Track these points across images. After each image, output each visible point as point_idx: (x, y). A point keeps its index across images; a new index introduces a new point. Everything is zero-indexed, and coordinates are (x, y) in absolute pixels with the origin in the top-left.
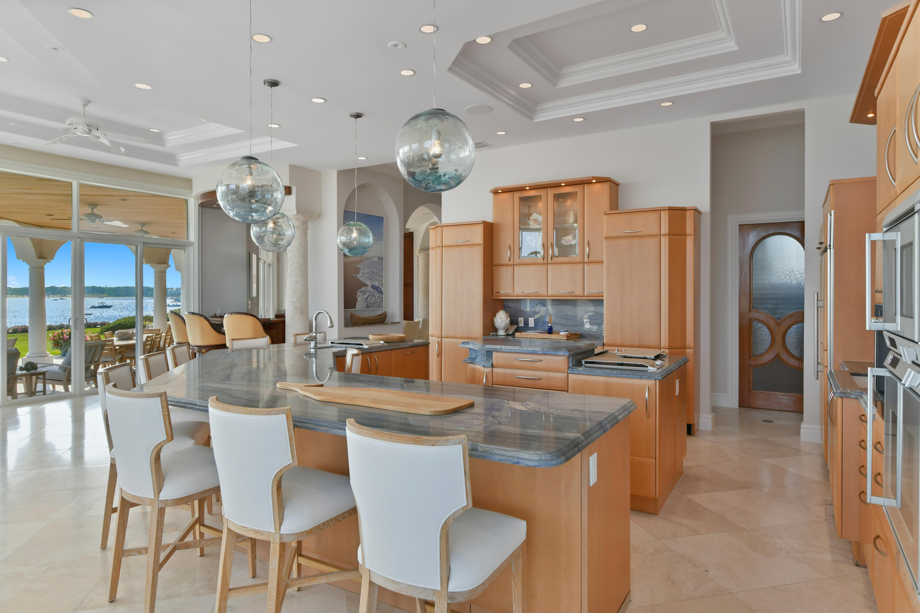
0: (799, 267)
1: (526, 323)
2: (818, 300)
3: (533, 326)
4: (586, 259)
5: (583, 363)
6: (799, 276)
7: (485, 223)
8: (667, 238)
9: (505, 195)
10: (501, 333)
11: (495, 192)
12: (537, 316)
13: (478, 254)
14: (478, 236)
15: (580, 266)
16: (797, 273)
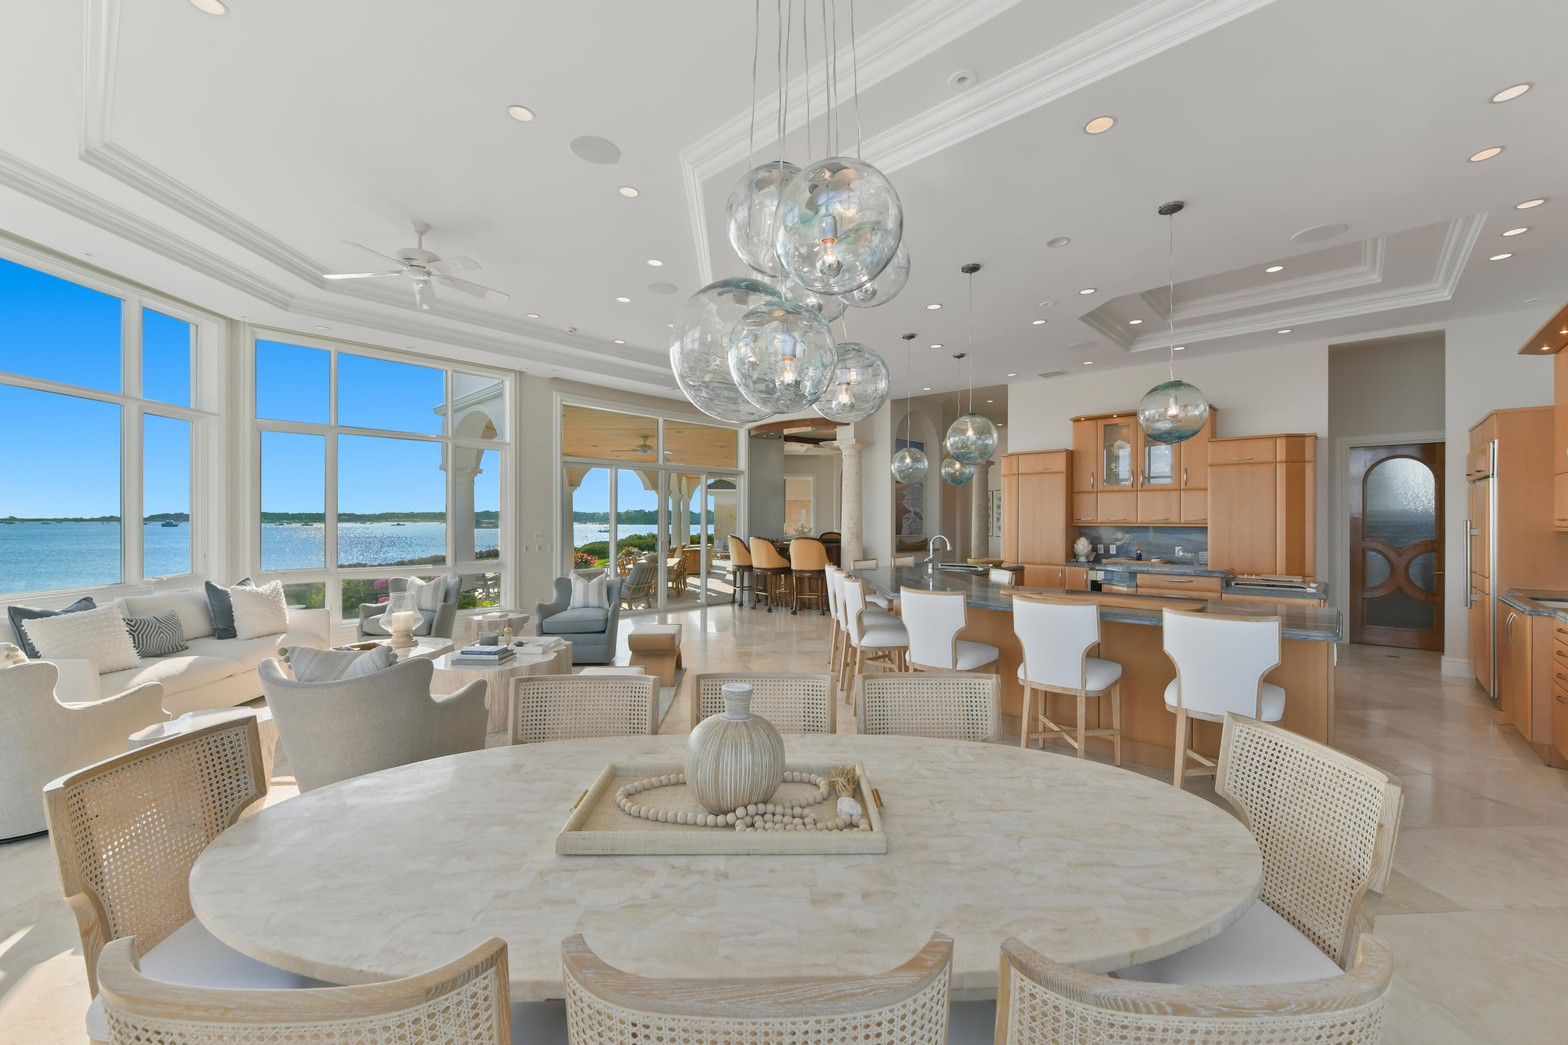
0: (1426, 492)
1: (1107, 550)
2: (1471, 528)
3: (1115, 553)
4: (1183, 486)
5: (1233, 584)
6: (1426, 502)
7: (1067, 451)
8: (1284, 466)
9: (1087, 423)
10: (1083, 559)
11: (1077, 420)
12: (1118, 543)
13: (1060, 482)
14: (1060, 464)
15: (1176, 494)
16: (1423, 499)
